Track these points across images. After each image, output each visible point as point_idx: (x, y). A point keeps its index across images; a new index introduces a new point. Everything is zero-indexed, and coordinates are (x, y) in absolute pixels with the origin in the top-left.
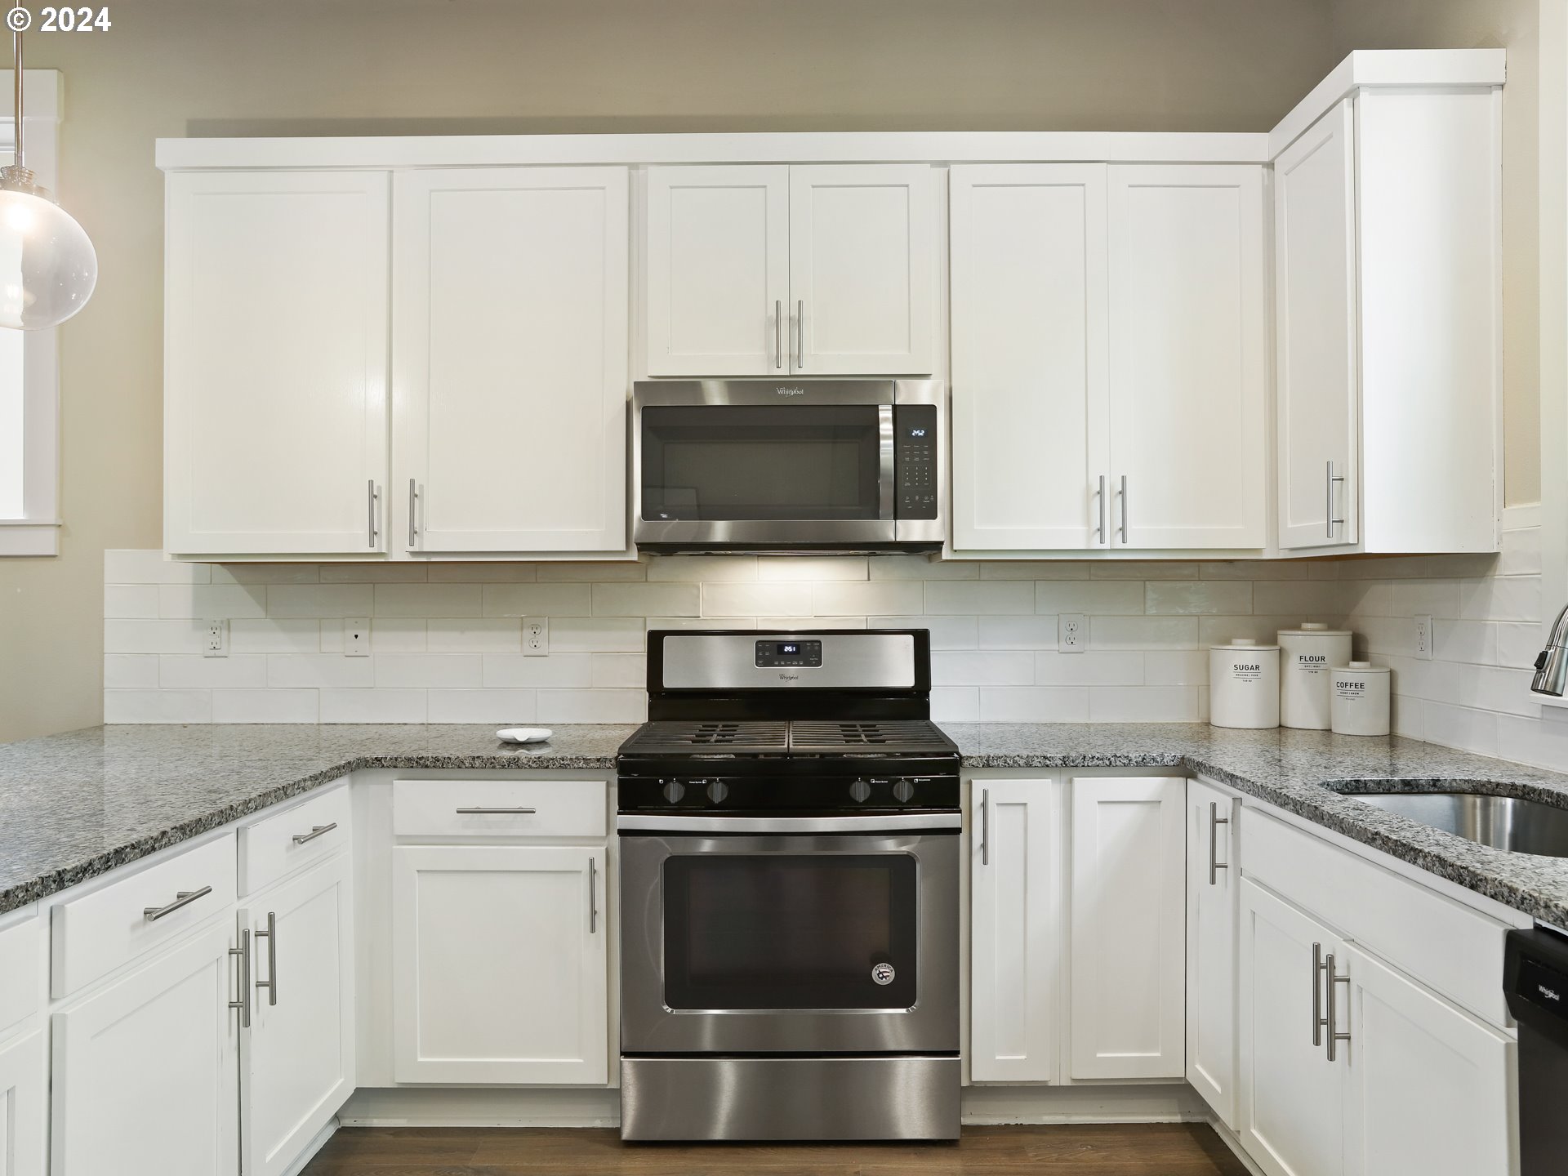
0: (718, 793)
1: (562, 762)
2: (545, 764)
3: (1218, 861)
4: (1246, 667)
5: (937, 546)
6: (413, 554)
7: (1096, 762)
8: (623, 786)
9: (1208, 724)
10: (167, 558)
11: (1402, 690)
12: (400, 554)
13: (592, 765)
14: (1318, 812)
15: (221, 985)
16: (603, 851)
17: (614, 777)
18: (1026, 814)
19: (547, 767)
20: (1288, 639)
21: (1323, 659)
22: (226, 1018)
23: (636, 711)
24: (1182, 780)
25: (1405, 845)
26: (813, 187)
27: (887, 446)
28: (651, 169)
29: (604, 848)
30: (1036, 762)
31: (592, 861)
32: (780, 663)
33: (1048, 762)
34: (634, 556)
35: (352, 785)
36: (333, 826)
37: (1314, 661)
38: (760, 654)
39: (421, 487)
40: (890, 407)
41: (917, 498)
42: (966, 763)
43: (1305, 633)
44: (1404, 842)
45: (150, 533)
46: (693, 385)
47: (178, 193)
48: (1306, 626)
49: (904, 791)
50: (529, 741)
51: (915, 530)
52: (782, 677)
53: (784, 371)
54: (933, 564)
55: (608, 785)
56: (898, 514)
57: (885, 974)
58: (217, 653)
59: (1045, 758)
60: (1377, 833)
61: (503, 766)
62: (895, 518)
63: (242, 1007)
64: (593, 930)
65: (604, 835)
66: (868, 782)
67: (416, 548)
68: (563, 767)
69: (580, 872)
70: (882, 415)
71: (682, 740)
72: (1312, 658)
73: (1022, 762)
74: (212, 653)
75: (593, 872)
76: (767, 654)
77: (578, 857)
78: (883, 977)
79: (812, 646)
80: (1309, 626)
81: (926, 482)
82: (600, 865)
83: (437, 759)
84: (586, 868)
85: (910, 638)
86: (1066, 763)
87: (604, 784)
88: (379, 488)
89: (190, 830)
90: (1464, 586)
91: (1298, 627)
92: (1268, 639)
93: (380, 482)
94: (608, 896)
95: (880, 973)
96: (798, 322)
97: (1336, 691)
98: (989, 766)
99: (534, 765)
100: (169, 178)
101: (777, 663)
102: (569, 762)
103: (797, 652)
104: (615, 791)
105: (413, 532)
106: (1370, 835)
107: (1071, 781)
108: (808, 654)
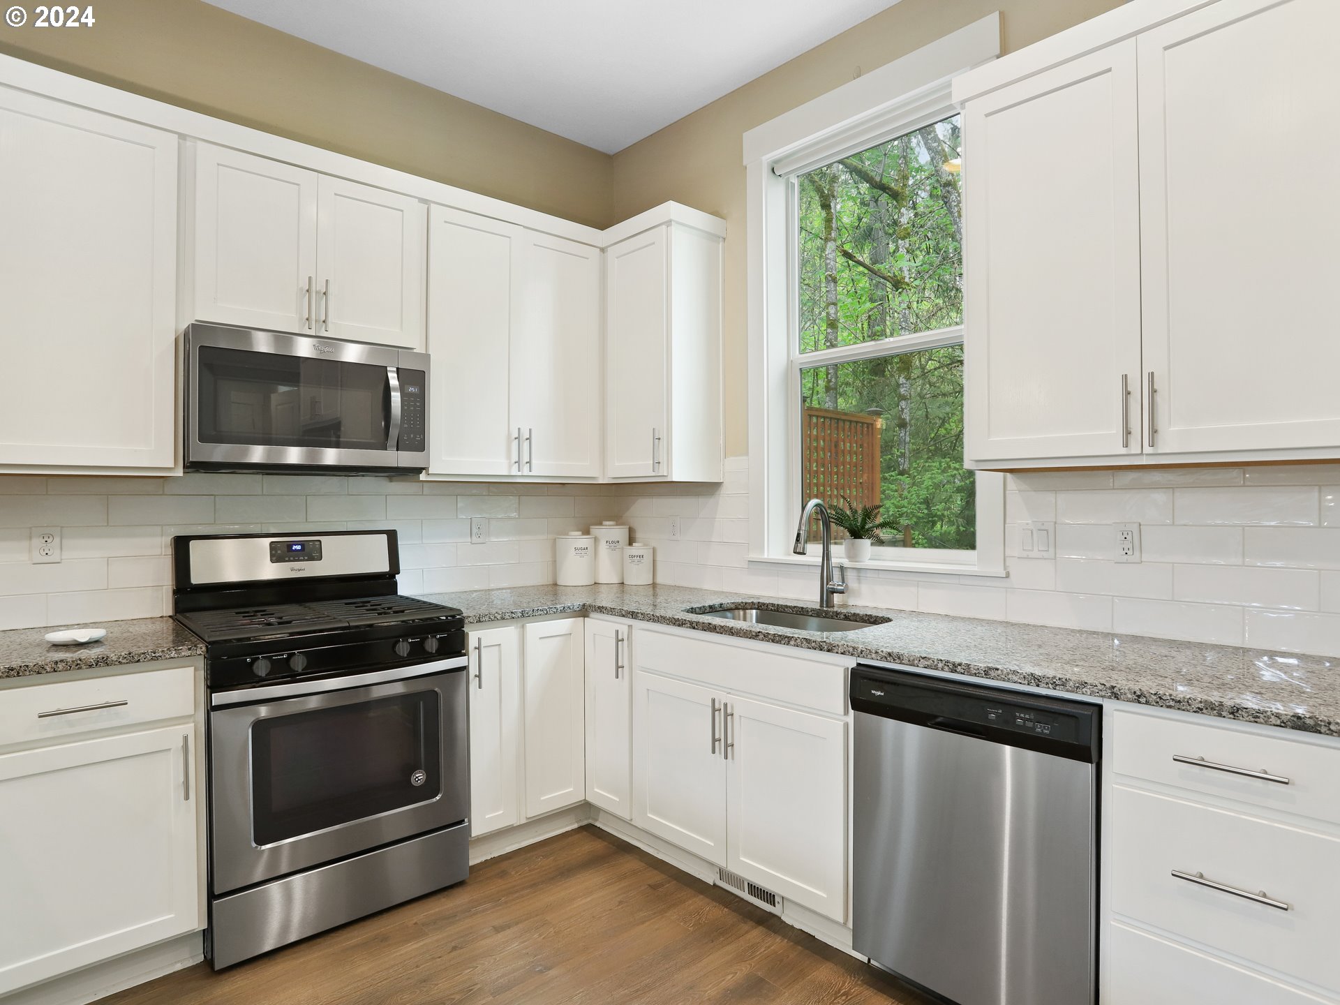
0: (299, 663)
1: (153, 655)
2: (136, 659)
3: (620, 664)
4: (581, 549)
5: (419, 470)
7: (540, 612)
9: (555, 584)
11: (659, 558)
13: (183, 654)
14: (711, 626)
16: (193, 727)
17: (204, 662)
18: (500, 652)
19: (139, 661)
20: (595, 530)
21: (618, 542)
24: (582, 618)
25: (781, 636)
26: (336, 194)
27: (396, 398)
28: (200, 144)
29: (192, 724)
30: (507, 617)
31: (185, 738)
32: (289, 559)
33: (514, 615)
34: (179, 472)
37: (613, 544)
38: (273, 552)
40: (395, 369)
41: (412, 436)
42: (466, 621)
43: (605, 527)
44: (780, 634)
46: (244, 332)
48: (605, 523)
49: (432, 645)
50: (91, 640)
51: (405, 459)
52: (293, 570)
54: (393, 483)
55: (195, 670)
56: (399, 447)
57: (419, 778)
59: (512, 613)
60: (759, 632)
61: (91, 666)
62: (397, 450)
64: (187, 798)
65: (194, 713)
66: (407, 641)
68: (155, 659)
69: (170, 749)
70: (390, 375)
72: (613, 542)
73: (499, 617)
76: (279, 552)
77: (167, 737)
78: (419, 780)
79: (314, 545)
80: (607, 523)
81: (418, 425)
82: (189, 740)
83: (11, 669)
85: (385, 536)
86: (523, 615)
87: (193, 669)
90: (701, 500)
91: (601, 524)
92: (586, 532)
94: (194, 766)
95: (417, 777)
96: (325, 295)
97: (628, 560)
98: (480, 621)
99: (125, 661)
101: (287, 559)
102: (160, 654)
103: (303, 550)
104: (202, 675)
106: (754, 634)
107: (523, 627)
108: (311, 552)
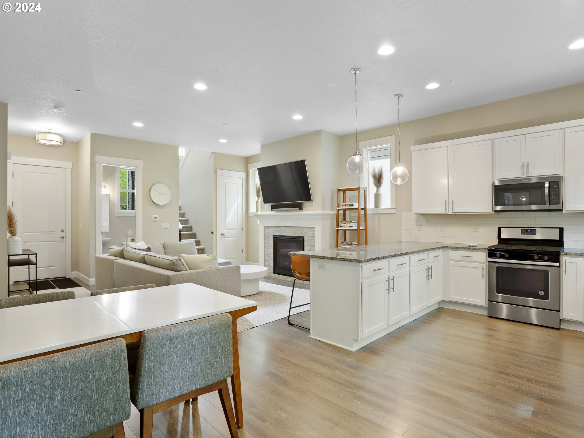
0: (507, 256)
2: (475, 249)
6: (453, 213)
8: (489, 253)
10: (413, 214)
12: (450, 213)
13: (483, 249)
15: (425, 273)
16: (485, 265)
17: (487, 252)
18: (577, 265)
22: (425, 278)
23: (495, 242)
27: (547, 191)
28: (496, 140)
29: (485, 264)
30: (579, 254)
31: (483, 266)
32: (527, 234)
34: (494, 213)
35: (443, 251)
36: (440, 256)
38: (522, 232)
39: (454, 201)
40: (548, 182)
41: (554, 201)
45: (410, 209)
47: (414, 155)
49: (546, 258)
50: (473, 246)
52: (527, 237)
53: (525, 176)
54: (561, 213)
55: (486, 253)
56: (550, 203)
58: (420, 230)
59: (581, 254)
61: (467, 249)
62: (549, 205)
63: (428, 277)
64: (483, 278)
65: (485, 262)
66: (538, 256)
67: (453, 212)
68: (478, 250)
70: (546, 184)
71: (503, 247)
73: (575, 254)
74: (419, 230)
75: (483, 268)
76: (524, 232)
77: (481, 265)
79: (534, 230)
81: (557, 197)
82: (484, 267)
83: (456, 247)
84: (482, 267)
85: (559, 229)
87: (485, 253)
88: (447, 202)
89: (423, 251)
93: (447, 200)
94: (486, 273)
95: (541, 293)
96: (527, 166)
98: (567, 255)
99: (473, 249)
100: (412, 152)
103: (531, 232)
104: (487, 254)
105: (453, 209)
108: (533, 232)
